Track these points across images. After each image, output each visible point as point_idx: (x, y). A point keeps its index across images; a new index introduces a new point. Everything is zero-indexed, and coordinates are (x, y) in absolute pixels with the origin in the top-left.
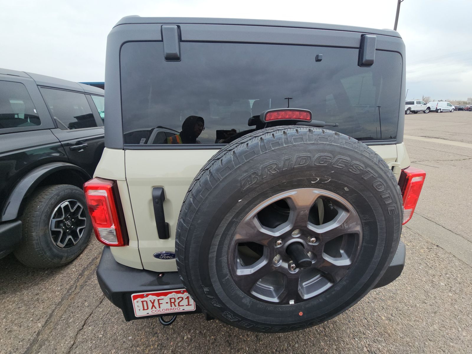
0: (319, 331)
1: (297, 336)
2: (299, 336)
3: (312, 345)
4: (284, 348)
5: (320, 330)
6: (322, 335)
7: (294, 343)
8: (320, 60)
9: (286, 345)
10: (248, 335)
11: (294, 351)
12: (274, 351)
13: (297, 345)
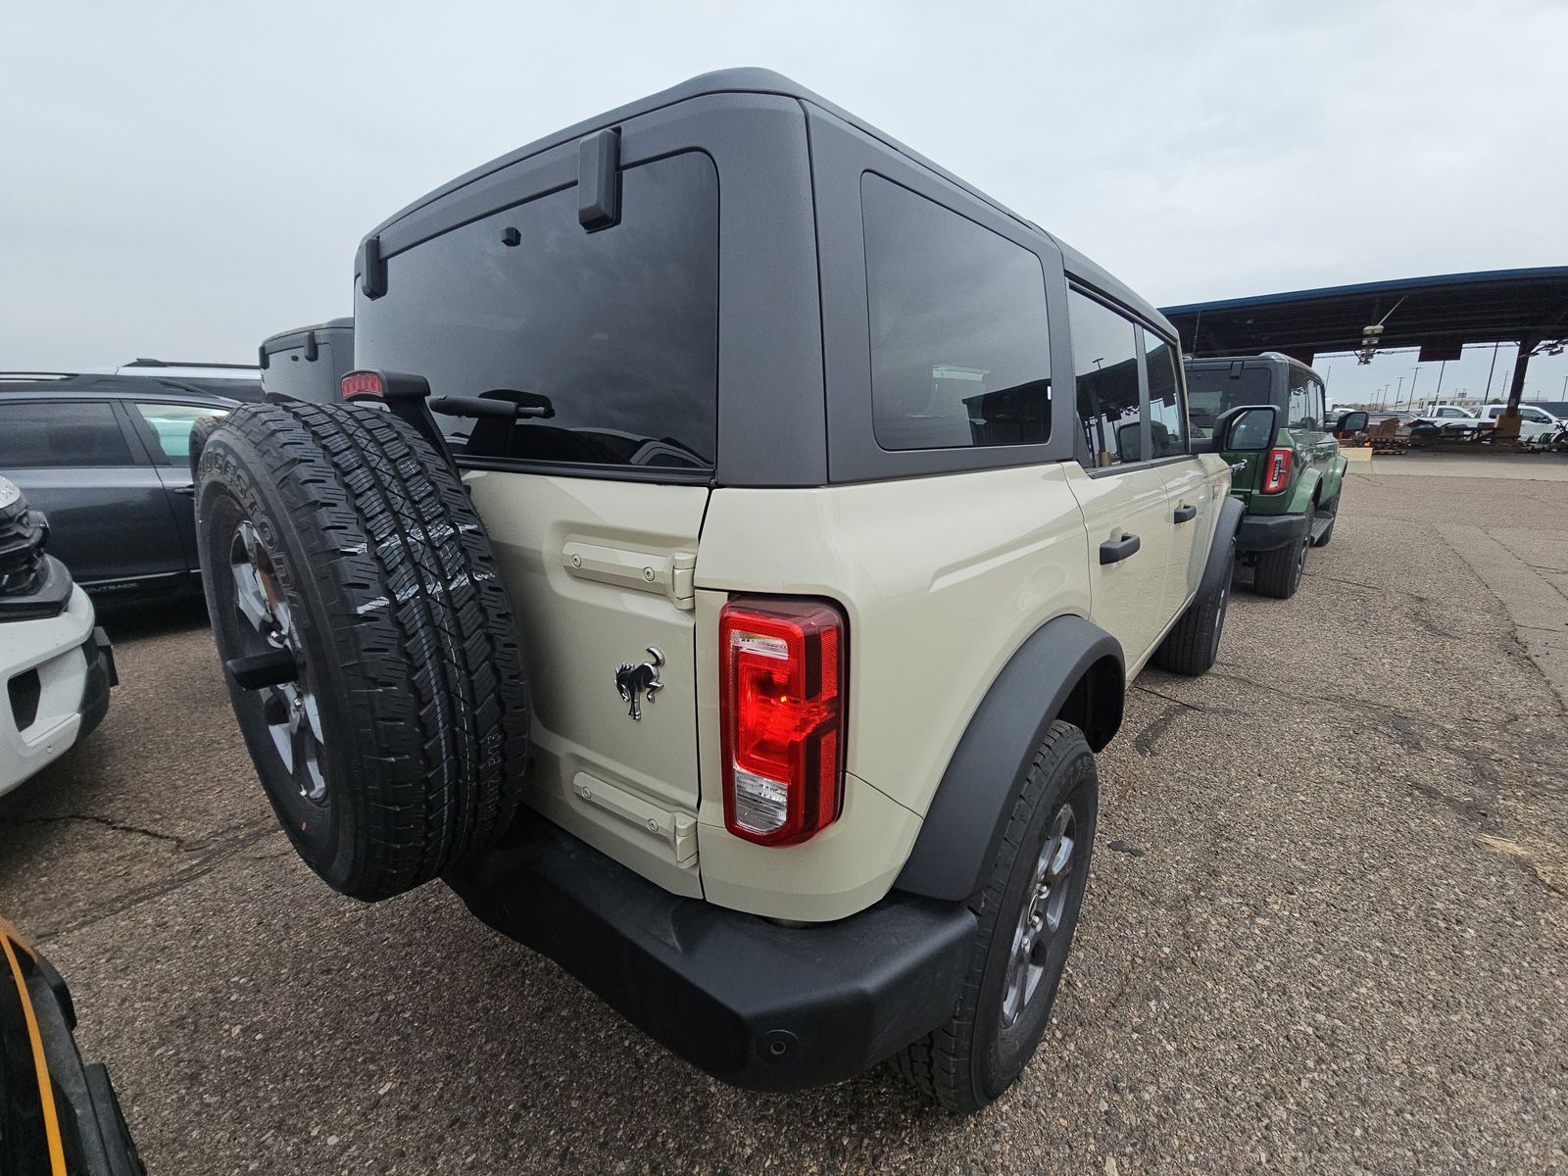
0: (659, 1140)
1: (605, 1093)
2: (607, 1097)
3: (601, 1140)
4: (549, 1079)
5: (663, 1142)
6: (651, 1154)
7: (578, 1095)
8: (518, 235)
9: (560, 1080)
10: (540, 990)
11: (556, 1104)
12: (531, 1062)
13: (574, 1104)
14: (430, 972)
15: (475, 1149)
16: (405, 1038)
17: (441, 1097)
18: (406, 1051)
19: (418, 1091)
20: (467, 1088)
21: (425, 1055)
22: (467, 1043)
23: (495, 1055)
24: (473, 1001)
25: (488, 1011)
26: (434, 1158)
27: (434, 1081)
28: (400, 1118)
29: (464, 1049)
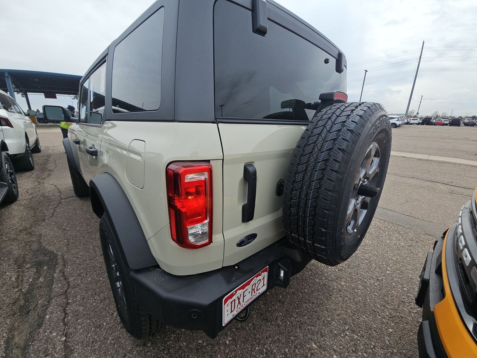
14: (266, 349)
15: (323, 311)
16: (296, 347)
17: (312, 326)
18: (301, 344)
19: (312, 334)
20: (308, 318)
21: (301, 336)
22: (294, 323)
23: (297, 313)
24: (279, 326)
25: (282, 319)
26: (329, 321)
27: (308, 330)
28: (322, 336)
29: (296, 324)
